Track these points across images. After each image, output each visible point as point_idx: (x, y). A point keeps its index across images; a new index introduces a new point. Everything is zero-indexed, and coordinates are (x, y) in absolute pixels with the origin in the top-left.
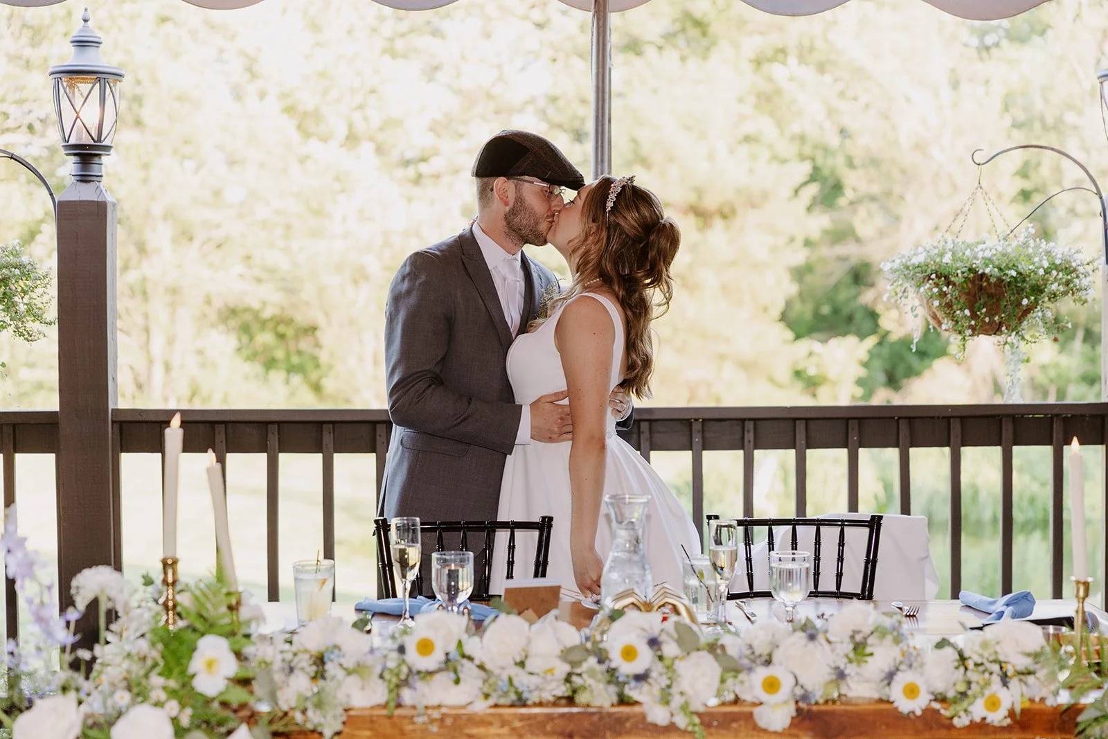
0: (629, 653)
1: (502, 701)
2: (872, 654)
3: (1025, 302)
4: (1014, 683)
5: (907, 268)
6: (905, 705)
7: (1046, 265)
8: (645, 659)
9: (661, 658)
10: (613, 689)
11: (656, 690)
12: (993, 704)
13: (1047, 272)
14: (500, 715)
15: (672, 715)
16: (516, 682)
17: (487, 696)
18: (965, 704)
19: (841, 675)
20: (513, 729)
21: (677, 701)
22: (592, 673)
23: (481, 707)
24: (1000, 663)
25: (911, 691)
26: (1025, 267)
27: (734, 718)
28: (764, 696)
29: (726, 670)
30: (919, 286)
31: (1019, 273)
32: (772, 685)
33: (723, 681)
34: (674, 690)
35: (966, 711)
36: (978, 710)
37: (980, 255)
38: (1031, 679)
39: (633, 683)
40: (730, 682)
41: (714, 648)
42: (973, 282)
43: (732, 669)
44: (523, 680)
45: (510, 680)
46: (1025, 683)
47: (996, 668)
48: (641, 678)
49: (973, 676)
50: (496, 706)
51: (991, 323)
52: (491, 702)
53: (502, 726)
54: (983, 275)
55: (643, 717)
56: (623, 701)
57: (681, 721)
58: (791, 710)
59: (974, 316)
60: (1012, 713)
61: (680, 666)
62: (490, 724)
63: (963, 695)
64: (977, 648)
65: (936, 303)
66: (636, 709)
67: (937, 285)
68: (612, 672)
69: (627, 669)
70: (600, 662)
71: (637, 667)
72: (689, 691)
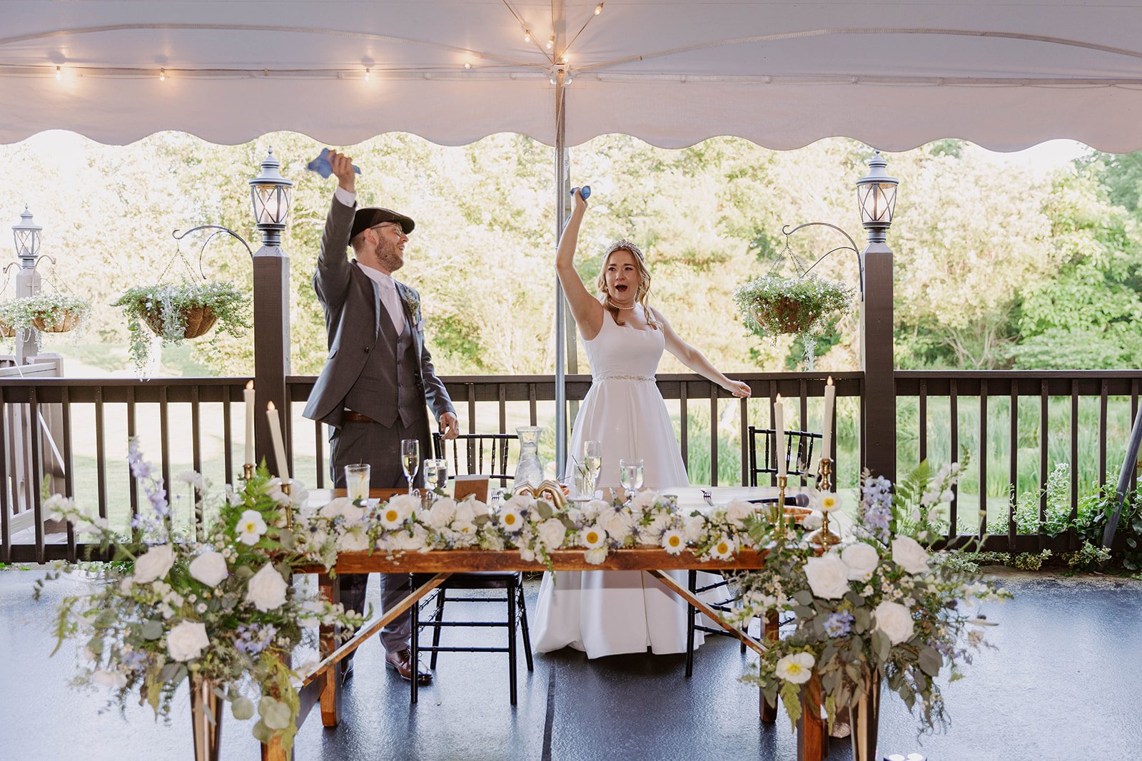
0: (510, 519)
1: (438, 547)
2: (654, 520)
3: (810, 313)
4: (736, 537)
5: (744, 294)
6: (670, 549)
7: (822, 291)
8: (519, 522)
9: (529, 522)
10: (501, 540)
11: (527, 541)
12: (723, 549)
13: (824, 296)
14: (436, 555)
15: (536, 555)
16: (446, 536)
17: (429, 544)
18: (705, 549)
19: (636, 532)
20: (445, 563)
21: (538, 547)
22: (489, 531)
23: (425, 550)
24: (728, 525)
25: (674, 541)
26: (810, 294)
27: (574, 556)
28: (588, 544)
29: (569, 529)
30: (750, 305)
31: (806, 296)
32: (592, 538)
33: (567, 535)
34: (538, 541)
35: (707, 553)
36: (714, 552)
37: (785, 286)
38: (745, 535)
39: (513, 537)
40: (571, 536)
41: (563, 517)
42: (781, 302)
43: (572, 528)
44: (449, 534)
45: (441, 535)
46: (742, 537)
47: (725, 528)
48: (518, 533)
49: (712, 533)
50: (434, 550)
51: (792, 325)
52: (432, 547)
53: (437, 562)
54: (787, 298)
55: (519, 556)
56: (509, 546)
57: (540, 559)
58: (605, 552)
59: (781, 322)
60: (734, 554)
61: (541, 527)
62: (431, 561)
63: (706, 543)
64: (714, 516)
65: (760, 314)
66: (516, 552)
67: (760, 304)
68: (500, 530)
69: (509, 528)
70: (494, 524)
71: (515, 527)
72: (547, 542)
